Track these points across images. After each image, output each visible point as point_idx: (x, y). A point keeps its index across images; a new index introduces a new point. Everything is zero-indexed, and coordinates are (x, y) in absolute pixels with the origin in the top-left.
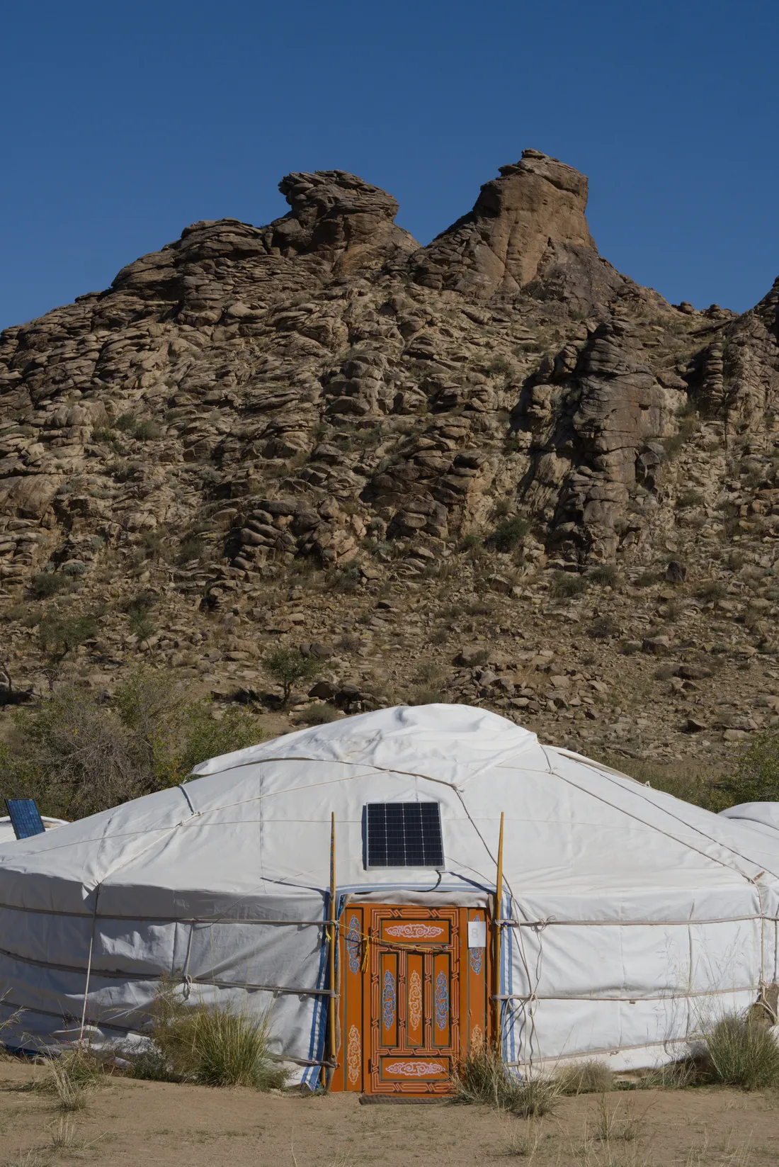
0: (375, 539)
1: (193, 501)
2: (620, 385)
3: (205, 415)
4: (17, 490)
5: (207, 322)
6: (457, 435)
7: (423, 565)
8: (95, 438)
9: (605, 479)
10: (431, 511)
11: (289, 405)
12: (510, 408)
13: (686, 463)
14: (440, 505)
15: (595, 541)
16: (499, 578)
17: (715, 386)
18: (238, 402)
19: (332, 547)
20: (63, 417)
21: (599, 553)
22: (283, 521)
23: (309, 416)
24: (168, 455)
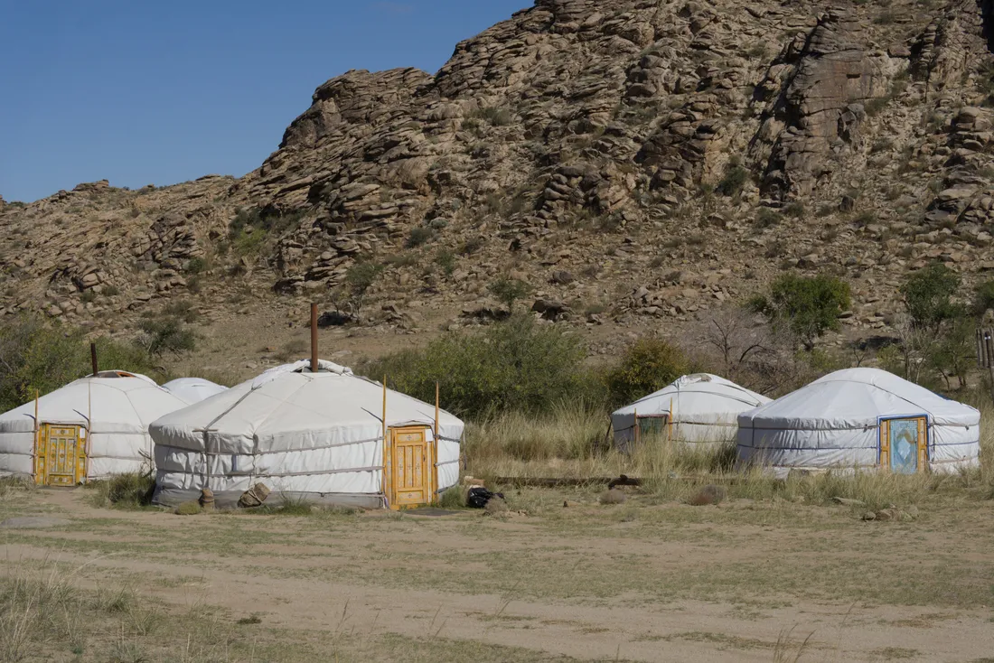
0: (641, 191)
1: (527, 169)
2: (826, 61)
3: (542, 104)
4: (402, 170)
5: (571, 30)
6: (702, 109)
7: (669, 208)
8: (464, 126)
9: (806, 135)
10: (679, 167)
11: (600, 92)
12: (756, 84)
13: (888, 117)
14: (686, 162)
15: (793, 183)
16: (718, 215)
17: (924, 54)
18: (566, 92)
19: (606, 199)
20: (439, 113)
21: (795, 193)
22: (575, 181)
23: (612, 100)
24: (512, 136)
